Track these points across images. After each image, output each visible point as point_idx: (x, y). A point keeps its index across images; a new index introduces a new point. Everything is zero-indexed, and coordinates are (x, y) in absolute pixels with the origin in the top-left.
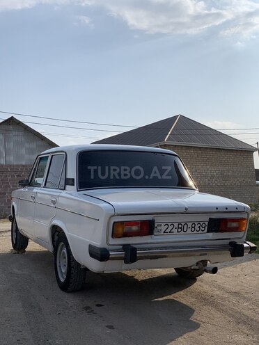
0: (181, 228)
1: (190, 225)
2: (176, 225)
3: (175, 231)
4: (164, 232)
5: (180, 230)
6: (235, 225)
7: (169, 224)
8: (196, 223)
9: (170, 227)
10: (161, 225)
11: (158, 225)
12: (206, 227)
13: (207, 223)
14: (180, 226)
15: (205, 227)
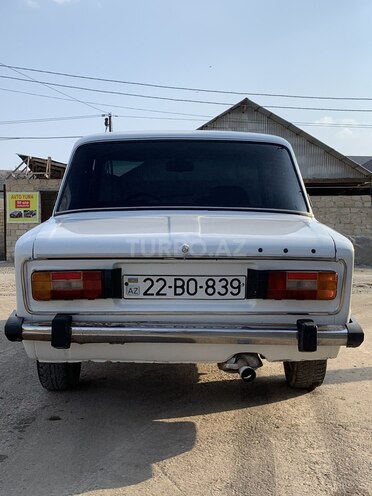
0: (182, 287)
1: (202, 282)
2: (170, 281)
3: (169, 292)
4: (145, 294)
5: (179, 291)
6: (308, 285)
7: (155, 279)
8: (217, 279)
9: (158, 286)
10: (136, 281)
11: (130, 280)
12: (243, 289)
13: (243, 280)
14: (179, 283)
15: (239, 287)
